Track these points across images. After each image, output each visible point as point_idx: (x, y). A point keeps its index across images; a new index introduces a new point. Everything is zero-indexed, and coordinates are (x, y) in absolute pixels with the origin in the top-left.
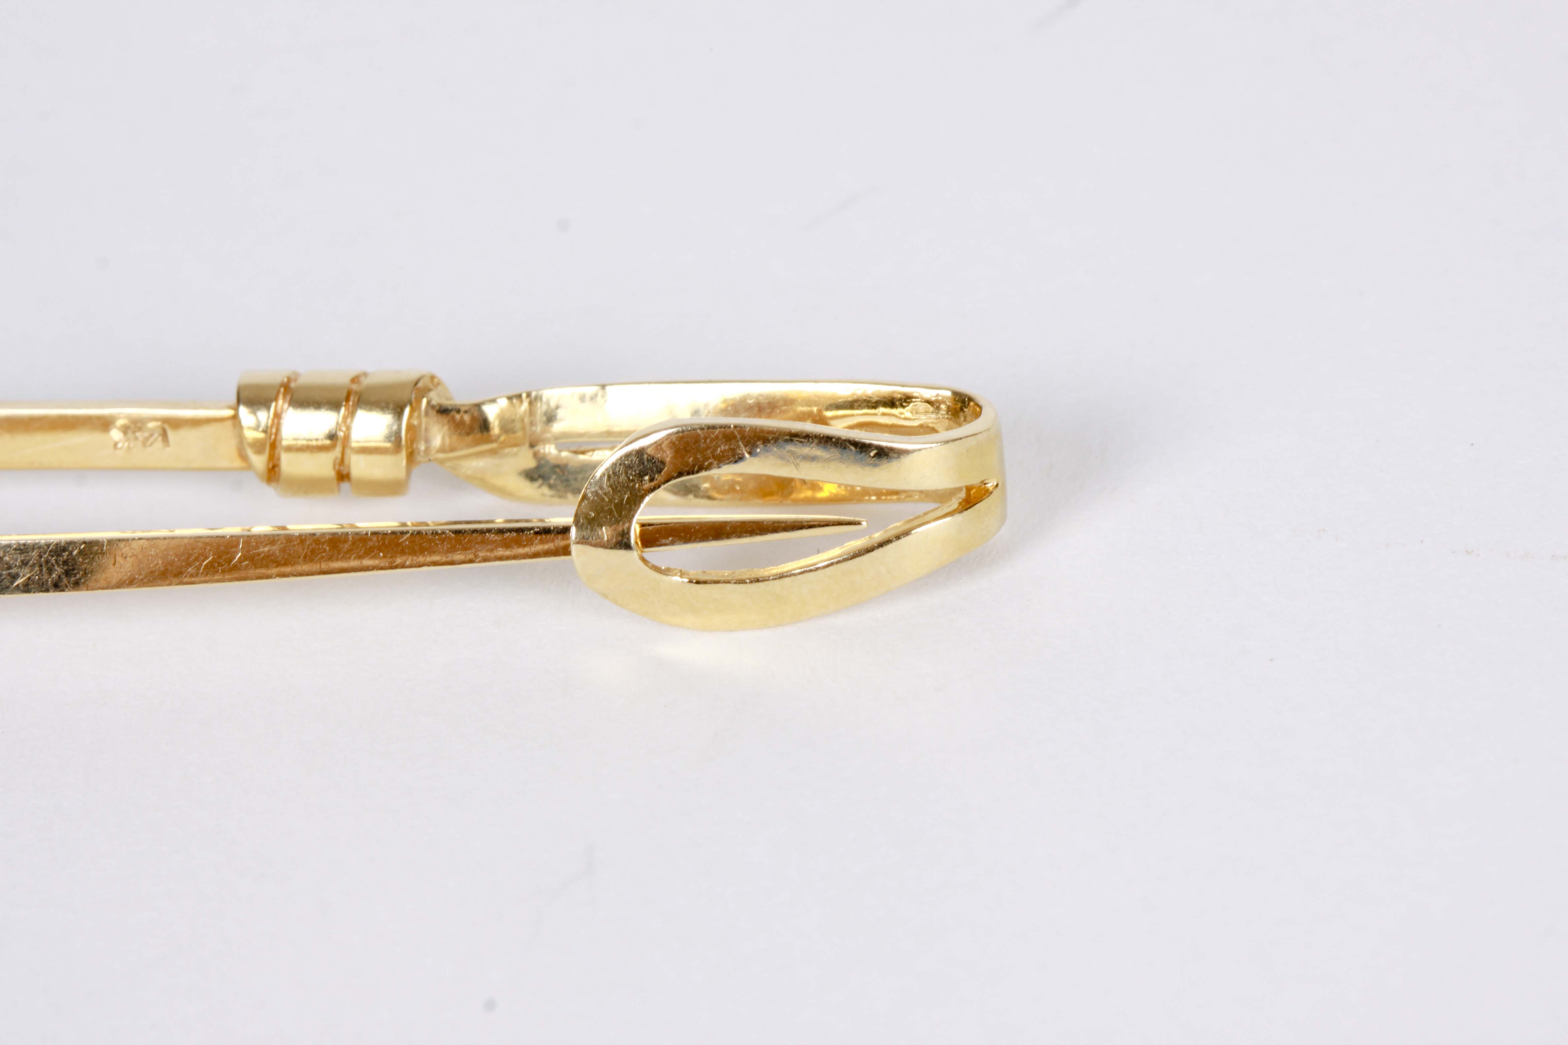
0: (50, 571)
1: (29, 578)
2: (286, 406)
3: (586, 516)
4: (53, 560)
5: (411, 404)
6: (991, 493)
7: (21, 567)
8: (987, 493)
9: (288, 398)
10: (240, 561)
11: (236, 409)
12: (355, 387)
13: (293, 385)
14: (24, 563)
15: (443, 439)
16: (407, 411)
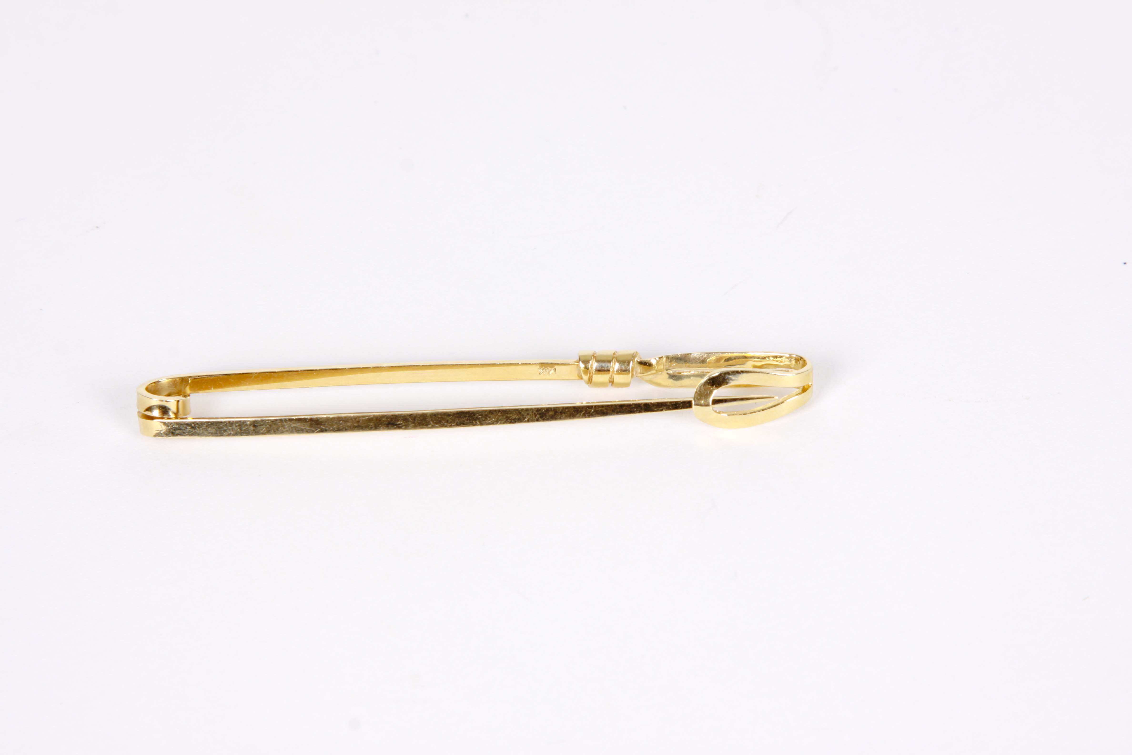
0: (536, 416)
1: (529, 419)
2: (594, 361)
3: (697, 398)
4: (536, 413)
5: (632, 360)
6: (810, 386)
7: (526, 415)
8: (809, 387)
9: (595, 359)
10: (593, 412)
11: (578, 362)
12: (615, 356)
13: (595, 355)
14: (528, 414)
15: (641, 370)
16: (631, 363)
